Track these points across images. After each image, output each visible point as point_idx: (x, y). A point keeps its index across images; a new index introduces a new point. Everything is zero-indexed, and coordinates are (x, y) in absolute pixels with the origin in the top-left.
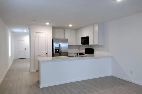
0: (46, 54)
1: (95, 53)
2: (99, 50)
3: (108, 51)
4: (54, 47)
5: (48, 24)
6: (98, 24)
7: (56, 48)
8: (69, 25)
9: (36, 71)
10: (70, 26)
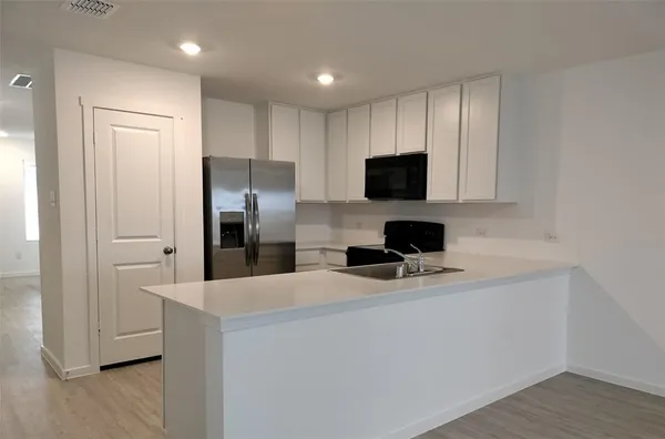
0: (167, 252)
1: (449, 247)
2: (482, 233)
3: (550, 237)
4: (216, 213)
5: (191, 49)
6: (498, 78)
7: (229, 220)
8: (314, 77)
9: (103, 368)
10: (326, 79)
